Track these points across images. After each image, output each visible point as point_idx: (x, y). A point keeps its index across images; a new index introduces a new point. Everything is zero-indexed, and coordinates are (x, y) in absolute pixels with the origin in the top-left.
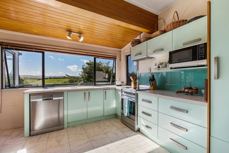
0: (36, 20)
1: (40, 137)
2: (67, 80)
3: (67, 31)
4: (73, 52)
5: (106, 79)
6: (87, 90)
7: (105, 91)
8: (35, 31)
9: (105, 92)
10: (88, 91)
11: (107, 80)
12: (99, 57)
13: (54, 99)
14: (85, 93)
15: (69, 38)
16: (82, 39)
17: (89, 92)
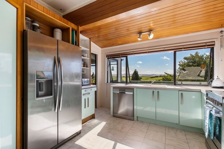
0: (116, 35)
1: (117, 120)
2: (161, 78)
3: (138, 33)
4: (149, 51)
5: (201, 77)
6: (155, 89)
7: (180, 92)
8: (120, 43)
9: (182, 94)
10: (157, 90)
11: (203, 79)
12: (180, 49)
13: (126, 93)
14: (153, 92)
15: (139, 39)
16: (152, 36)
17: (158, 92)
